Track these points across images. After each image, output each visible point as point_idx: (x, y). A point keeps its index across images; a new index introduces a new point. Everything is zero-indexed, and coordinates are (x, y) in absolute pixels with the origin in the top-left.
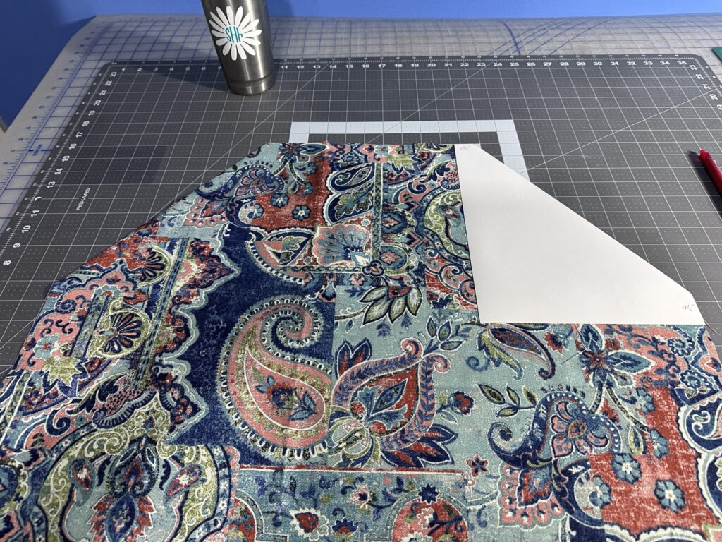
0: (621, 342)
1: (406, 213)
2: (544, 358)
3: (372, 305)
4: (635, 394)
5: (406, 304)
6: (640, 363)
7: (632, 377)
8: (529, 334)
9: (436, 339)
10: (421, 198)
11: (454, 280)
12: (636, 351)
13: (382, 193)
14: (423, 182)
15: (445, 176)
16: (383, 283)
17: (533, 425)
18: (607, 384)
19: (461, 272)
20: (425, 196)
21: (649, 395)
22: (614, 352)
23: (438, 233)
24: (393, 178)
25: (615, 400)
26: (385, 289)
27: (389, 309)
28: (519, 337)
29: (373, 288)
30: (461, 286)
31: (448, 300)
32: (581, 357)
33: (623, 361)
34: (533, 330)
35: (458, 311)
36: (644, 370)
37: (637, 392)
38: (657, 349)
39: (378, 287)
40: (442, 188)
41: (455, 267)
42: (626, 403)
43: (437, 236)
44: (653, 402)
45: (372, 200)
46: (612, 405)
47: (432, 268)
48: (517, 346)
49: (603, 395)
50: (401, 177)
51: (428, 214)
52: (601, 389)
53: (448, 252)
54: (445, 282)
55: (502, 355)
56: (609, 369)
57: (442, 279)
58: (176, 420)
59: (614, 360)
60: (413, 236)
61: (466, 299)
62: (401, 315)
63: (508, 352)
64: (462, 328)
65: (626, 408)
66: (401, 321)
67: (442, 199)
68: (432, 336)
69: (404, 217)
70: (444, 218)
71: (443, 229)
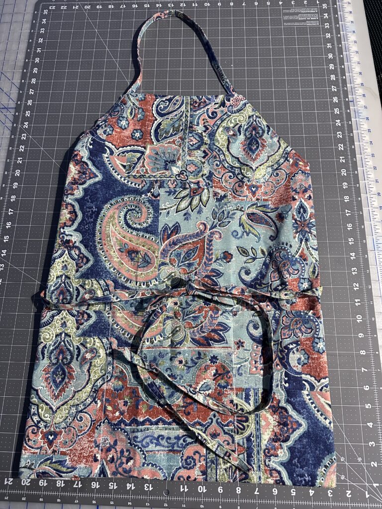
1: (204, 134)
2: (273, 229)
3: (181, 200)
5: (201, 200)
8: (267, 215)
9: (216, 221)
10: (214, 123)
11: (230, 183)
13: (189, 118)
14: (216, 109)
15: (231, 102)
16: (187, 186)
17: (262, 267)
18: (305, 240)
19: (234, 177)
20: (216, 121)
23: (222, 149)
24: (197, 105)
25: (308, 248)
26: (188, 190)
27: (190, 204)
28: (262, 218)
29: (182, 189)
30: (233, 187)
31: (225, 196)
34: (270, 213)
35: (230, 202)
39: (185, 188)
40: (228, 113)
41: (231, 174)
42: (313, 250)
43: (222, 151)
45: (183, 124)
46: (306, 252)
47: (217, 174)
48: (260, 223)
49: (302, 246)
50: (202, 104)
51: (217, 135)
52: (301, 243)
53: (228, 163)
54: (224, 184)
55: (251, 229)
56: (309, 231)
57: (222, 182)
58: (79, 324)
60: (207, 151)
61: (235, 194)
62: (197, 207)
63: (254, 227)
64: (231, 213)
65: (313, 253)
66: (197, 210)
67: (227, 122)
68: (214, 219)
69: (202, 138)
70: (227, 138)
71: (226, 146)
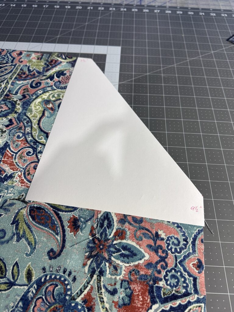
0: (128, 233)
1: (18, 102)
2: (59, 238)
4: (118, 286)
6: (135, 255)
7: (124, 268)
8: (58, 215)
10: (34, 92)
11: (24, 160)
12: (137, 244)
13: (9, 86)
15: (60, 79)
17: (18, 303)
19: (33, 154)
20: (37, 91)
21: (130, 289)
22: (119, 241)
23: (32, 120)
24: (24, 76)
30: (27, 166)
31: (11, 177)
32: (89, 243)
33: (123, 252)
34: (63, 211)
35: (13, 187)
36: (136, 263)
37: (121, 284)
38: (155, 244)
40: (54, 87)
41: (31, 150)
42: (107, 294)
43: (31, 122)
44: (130, 296)
47: (13, 148)
48: (43, 224)
50: (30, 76)
51: (32, 105)
53: (32, 136)
54: (17, 160)
55: (27, 231)
57: (15, 158)
59: (116, 249)
60: (14, 121)
61: (25, 177)
63: (33, 229)
64: (8, 203)
67: (50, 95)
69: (15, 105)
70: (43, 109)
71: (38, 118)
